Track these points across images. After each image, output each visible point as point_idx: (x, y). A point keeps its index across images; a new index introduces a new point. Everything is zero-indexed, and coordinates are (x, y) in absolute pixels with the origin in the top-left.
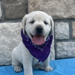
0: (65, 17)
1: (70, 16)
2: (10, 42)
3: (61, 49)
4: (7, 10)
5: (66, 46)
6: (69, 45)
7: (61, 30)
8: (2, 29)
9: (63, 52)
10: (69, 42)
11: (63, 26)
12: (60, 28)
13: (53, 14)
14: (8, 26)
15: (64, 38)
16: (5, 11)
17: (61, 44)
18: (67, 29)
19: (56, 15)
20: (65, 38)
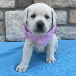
0: (64, 6)
1: (68, 6)
2: (20, 25)
3: (59, 33)
4: (18, 1)
5: (64, 30)
6: (66, 30)
7: (60, 17)
8: (15, 15)
9: (60, 35)
10: (67, 27)
11: (62, 13)
12: (59, 15)
13: (54, 4)
14: (19, 13)
15: (61, 23)
16: (17, 2)
17: (59, 28)
18: (65, 16)
19: (56, 4)
20: (63, 24)
